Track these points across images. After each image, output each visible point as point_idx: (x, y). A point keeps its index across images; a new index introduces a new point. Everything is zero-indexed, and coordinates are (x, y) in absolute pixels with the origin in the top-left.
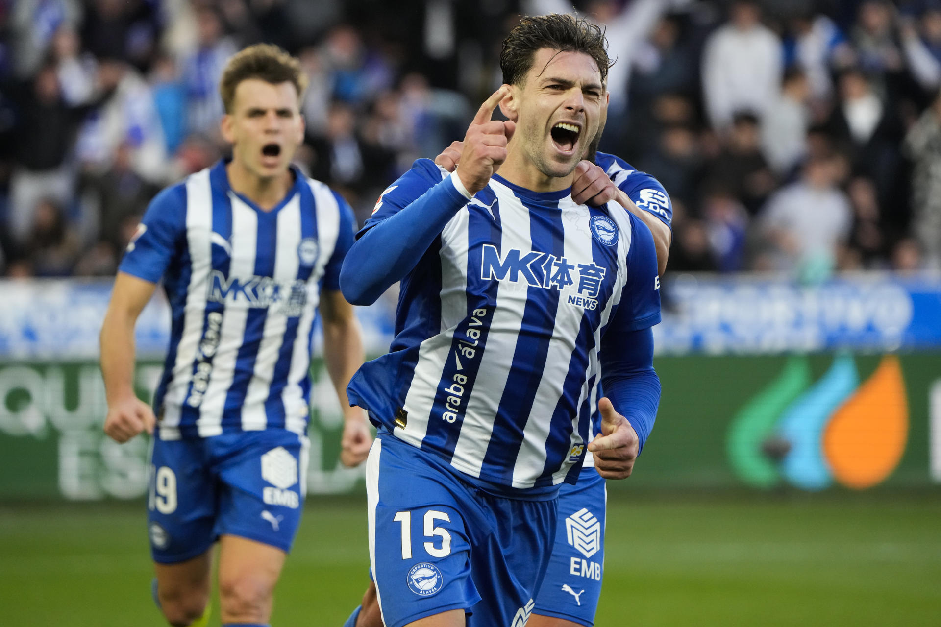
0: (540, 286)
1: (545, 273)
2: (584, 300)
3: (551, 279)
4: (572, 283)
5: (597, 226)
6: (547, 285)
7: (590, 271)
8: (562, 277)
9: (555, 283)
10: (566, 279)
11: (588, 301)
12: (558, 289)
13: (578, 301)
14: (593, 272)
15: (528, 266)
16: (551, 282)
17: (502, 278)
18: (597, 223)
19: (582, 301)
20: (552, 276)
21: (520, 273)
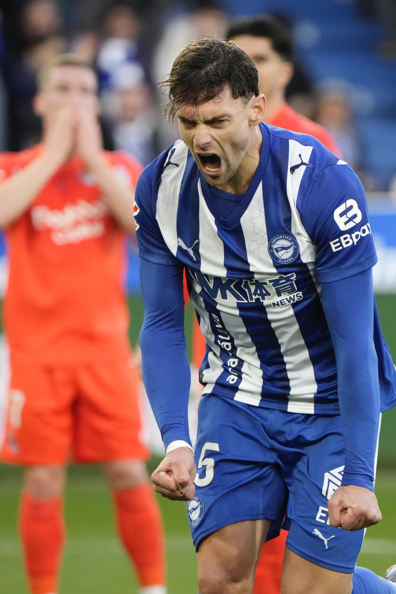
0: (246, 301)
1: (246, 290)
2: (286, 299)
3: (253, 294)
4: (271, 294)
5: (275, 249)
6: (252, 299)
7: (281, 282)
8: (261, 291)
9: (257, 297)
10: (264, 292)
11: (290, 298)
12: (261, 301)
13: (281, 303)
14: (284, 281)
15: (232, 286)
16: (254, 296)
17: (216, 297)
18: (275, 247)
19: (285, 300)
20: (253, 292)
21: (228, 292)
